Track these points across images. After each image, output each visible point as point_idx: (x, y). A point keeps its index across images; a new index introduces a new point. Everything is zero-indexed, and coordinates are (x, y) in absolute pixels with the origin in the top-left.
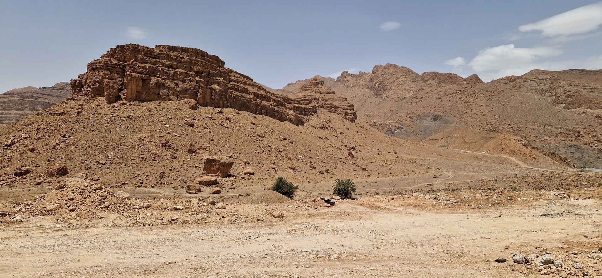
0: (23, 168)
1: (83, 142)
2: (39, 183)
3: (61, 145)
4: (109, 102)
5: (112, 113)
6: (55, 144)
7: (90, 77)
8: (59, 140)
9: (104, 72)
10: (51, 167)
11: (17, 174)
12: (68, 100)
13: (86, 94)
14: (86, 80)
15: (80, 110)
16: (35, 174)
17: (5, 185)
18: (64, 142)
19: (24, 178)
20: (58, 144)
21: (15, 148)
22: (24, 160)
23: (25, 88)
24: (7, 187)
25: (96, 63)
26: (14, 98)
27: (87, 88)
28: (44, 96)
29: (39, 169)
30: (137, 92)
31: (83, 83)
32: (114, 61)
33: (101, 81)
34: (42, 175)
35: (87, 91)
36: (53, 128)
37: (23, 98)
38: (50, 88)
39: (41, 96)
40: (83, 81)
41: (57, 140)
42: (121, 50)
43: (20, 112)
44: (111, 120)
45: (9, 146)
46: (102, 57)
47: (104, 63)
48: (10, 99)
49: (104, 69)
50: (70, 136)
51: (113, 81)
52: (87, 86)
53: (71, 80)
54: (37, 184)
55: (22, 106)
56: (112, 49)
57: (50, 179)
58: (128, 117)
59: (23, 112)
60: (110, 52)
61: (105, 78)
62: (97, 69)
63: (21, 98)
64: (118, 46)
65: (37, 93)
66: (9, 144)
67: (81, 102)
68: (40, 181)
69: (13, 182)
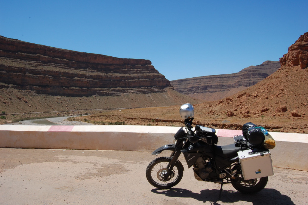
0: (265, 108)
1: (291, 93)
3: (280, 95)
4: (303, 68)
5: (306, 74)
6: (277, 94)
7: (290, 55)
8: (279, 92)
9: (298, 50)
11: (263, 111)
12: (279, 69)
13: (288, 65)
14: (288, 57)
15: (287, 75)
18: (281, 93)
19: (266, 113)
21: (259, 97)
22: (264, 103)
25: (293, 46)
28: (259, 70)
31: (287, 59)
33: (297, 56)
34: (275, 111)
35: (289, 63)
36: (275, 86)
39: (257, 70)
40: (286, 58)
41: (278, 92)
44: (306, 78)
46: (296, 42)
47: (298, 45)
48: (244, 73)
49: (298, 49)
50: (284, 90)
51: (304, 55)
52: (289, 61)
53: (280, 58)
54: (273, 116)
57: (279, 113)
60: (301, 38)
61: (299, 54)
62: (294, 50)
63: (248, 72)
66: (256, 95)
67: (287, 70)
68: (274, 114)
69: (262, 114)
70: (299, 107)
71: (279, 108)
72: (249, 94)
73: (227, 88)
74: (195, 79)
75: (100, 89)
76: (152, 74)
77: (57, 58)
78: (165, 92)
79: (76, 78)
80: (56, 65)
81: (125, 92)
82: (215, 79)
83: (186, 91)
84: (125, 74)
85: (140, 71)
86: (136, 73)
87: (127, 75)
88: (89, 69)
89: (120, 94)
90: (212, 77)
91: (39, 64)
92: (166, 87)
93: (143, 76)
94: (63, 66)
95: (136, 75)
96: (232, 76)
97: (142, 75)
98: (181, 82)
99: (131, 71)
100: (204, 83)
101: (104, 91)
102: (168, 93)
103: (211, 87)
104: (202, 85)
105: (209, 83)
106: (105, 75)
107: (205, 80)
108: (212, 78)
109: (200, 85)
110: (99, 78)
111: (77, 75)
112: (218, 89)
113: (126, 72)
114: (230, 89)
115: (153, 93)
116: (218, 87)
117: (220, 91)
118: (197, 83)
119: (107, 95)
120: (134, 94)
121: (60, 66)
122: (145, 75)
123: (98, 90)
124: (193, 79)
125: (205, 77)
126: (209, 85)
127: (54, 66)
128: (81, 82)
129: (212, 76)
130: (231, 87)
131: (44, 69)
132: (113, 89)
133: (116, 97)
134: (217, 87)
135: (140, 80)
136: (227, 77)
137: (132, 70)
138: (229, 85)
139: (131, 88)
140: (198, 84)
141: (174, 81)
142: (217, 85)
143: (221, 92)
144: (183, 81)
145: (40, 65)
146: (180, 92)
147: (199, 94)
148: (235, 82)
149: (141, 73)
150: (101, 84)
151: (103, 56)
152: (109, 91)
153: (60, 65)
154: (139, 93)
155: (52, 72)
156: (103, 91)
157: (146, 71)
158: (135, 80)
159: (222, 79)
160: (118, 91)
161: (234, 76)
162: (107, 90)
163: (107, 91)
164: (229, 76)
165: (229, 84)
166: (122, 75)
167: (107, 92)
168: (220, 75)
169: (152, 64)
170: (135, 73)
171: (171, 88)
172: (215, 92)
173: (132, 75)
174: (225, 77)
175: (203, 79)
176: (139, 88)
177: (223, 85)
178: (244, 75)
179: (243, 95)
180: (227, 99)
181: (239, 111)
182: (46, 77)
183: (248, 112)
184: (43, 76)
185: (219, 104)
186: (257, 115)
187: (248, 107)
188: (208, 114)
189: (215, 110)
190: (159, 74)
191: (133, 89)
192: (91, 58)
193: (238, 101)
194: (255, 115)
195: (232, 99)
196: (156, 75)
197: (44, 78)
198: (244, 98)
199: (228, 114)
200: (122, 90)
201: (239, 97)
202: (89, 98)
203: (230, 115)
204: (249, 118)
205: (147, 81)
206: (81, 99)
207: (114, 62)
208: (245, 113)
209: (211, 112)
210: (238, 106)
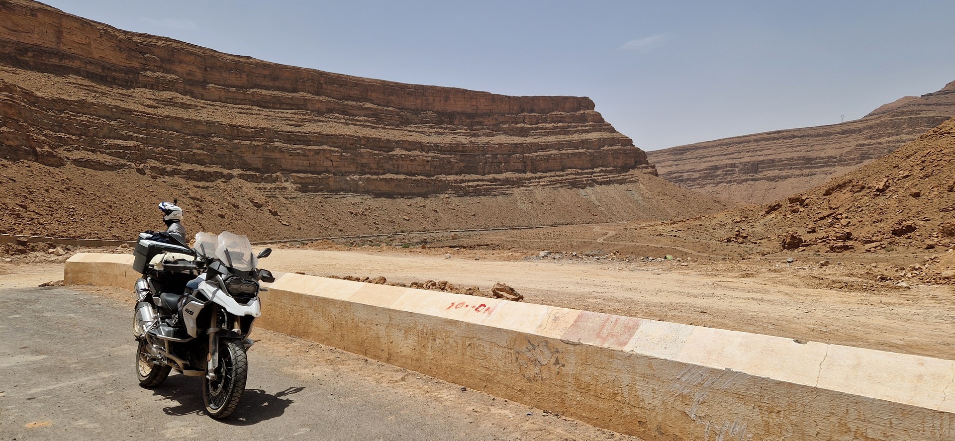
0: (905, 223)
2: (930, 247)
10: (949, 221)
11: (896, 233)
16: (923, 232)
17: (879, 248)
19: (906, 238)
21: (890, 194)
22: (905, 211)
23: (899, 101)
24: (883, 251)
26: (885, 119)
28: (930, 108)
29: (928, 225)
34: (935, 233)
37: (898, 116)
38: (940, 93)
43: (894, 138)
45: (882, 191)
48: (879, 121)
54: (927, 248)
55: (897, 127)
59: (898, 138)
63: (894, 116)
65: (919, 105)
66: (881, 187)
68: (931, 243)
69: (890, 243)
71: (948, 223)
73: (822, 167)
74: (722, 145)
75: (459, 178)
76: (594, 136)
77: (347, 100)
78: (631, 182)
79: (398, 152)
80: (348, 119)
81: (523, 186)
82: (785, 141)
83: (695, 179)
84: (523, 136)
85: (562, 128)
86: (554, 133)
87: (530, 140)
88: (431, 127)
89: (510, 191)
90: (776, 135)
91: (304, 117)
92: (634, 167)
93: (570, 141)
94: (365, 121)
95: (552, 139)
96: (838, 129)
97: (568, 138)
98: (682, 154)
99: (538, 128)
100: (749, 154)
101: (470, 184)
102: (641, 185)
103: (772, 164)
104: (742, 160)
105: (766, 152)
106: (471, 141)
107: (753, 145)
108: (774, 139)
109: (737, 161)
110: (453, 149)
111: (400, 144)
112: (792, 171)
113: (524, 132)
114: (832, 169)
115: (598, 188)
116: (795, 164)
117: (802, 175)
118: (730, 154)
119: (477, 192)
120: (547, 189)
121: (358, 123)
122: (576, 137)
123: (456, 181)
124: (718, 143)
125: (753, 137)
126: (765, 158)
127: (342, 123)
128: (412, 161)
129: (775, 132)
130: (835, 162)
131: (318, 130)
132: (491, 176)
133: (500, 198)
134: (790, 164)
135: (564, 152)
136: (822, 135)
137: (540, 125)
138: (829, 157)
139: (539, 174)
140: (732, 156)
141: (661, 151)
142: (792, 159)
143: (802, 178)
144: (687, 149)
145: (309, 121)
146: (679, 180)
147: (734, 186)
148: (848, 149)
149: (565, 134)
150: (462, 164)
152: (481, 183)
153: (357, 118)
154: (562, 187)
155: (337, 136)
156: (466, 184)
157: (580, 128)
158: (548, 153)
159: (805, 140)
160: (507, 181)
161: (846, 130)
162: (479, 180)
163: (476, 183)
164: (832, 130)
165: (827, 155)
166: (516, 140)
167: (478, 185)
168: (799, 130)
169: (596, 109)
170: (548, 134)
171: (650, 170)
172: (786, 177)
173: (542, 140)
174: (817, 135)
175: (748, 142)
176: (561, 173)
177: (808, 159)
178: (879, 125)
179: (840, 187)
180: (792, 201)
181: (821, 234)
182: (324, 150)
183: (848, 236)
184: (316, 148)
185: (768, 213)
186: (874, 244)
187: (850, 222)
188: (729, 240)
189: (753, 230)
190: (615, 134)
191: (545, 177)
192: (434, 100)
193: (826, 203)
194: (867, 247)
195: (806, 199)
196: (606, 137)
197: (317, 152)
198: (843, 197)
199: (784, 242)
200: (515, 179)
201: (828, 193)
202: (432, 203)
203: (789, 244)
204: (847, 253)
205: (581, 155)
206: (411, 205)
207: (495, 107)
208: (839, 238)
209: (737, 235)
210: (821, 219)
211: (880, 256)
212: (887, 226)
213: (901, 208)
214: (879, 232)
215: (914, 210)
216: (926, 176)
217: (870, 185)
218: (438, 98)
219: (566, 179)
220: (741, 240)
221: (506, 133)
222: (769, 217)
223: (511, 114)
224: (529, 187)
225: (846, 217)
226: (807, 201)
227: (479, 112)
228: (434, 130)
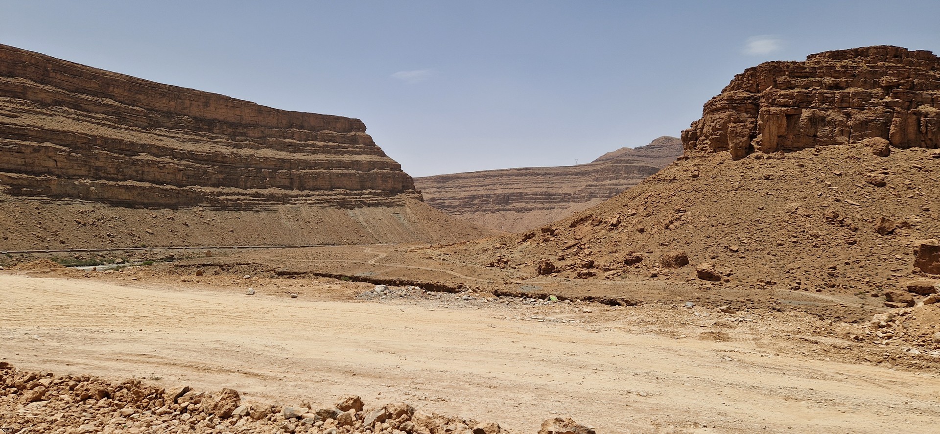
0: (634, 255)
1: (703, 219)
2: (654, 276)
3: (675, 223)
4: (736, 158)
5: (742, 174)
6: (667, 222)
7: (708, 124)
8: (673, 216)
9: (728, 113)
10: (667, 254)
11: (628, 262)
12: (679, 159)
13: (702, 149)
14: (702, 129)
15: (696, 173)
16: (648, 263)
17: (616, 275)
18: (679, 219)
19: (636, 268)
20: (671, 222)
21: (622, 228)
22: (634, 244)
23: (618, 151)
24: (619, 278)
25: (716, 102)
27: (703, 140)
28: (641, 159)
29: (651, 256)
30: (779, 137)
31: (698, 134)
32: (741, 94)
33: (724, 127)
34: (657, 264)
35: (704, 144)
36: (664, 201)
37: (617, 163)
38: (648, 147)
39: (636, 158)
40: (698, 131)
41: (670, 216)
42: (752, 75)
43: (614, 181)
44: (741, 184)
45: (615, 226)
46: (724, 91)
47: (727, 100)
48: (603, 166)
49: (728, 109)
50: (685, 211)
51: (742, 124)
52: (703, 138)
53: (682, 131)
54: (652, 277)
55: (616, 173)
56: (738, 76)
57: (666, 270)
58: (767, 178)
60: (736, 80)
61: (730, 122)
62: (717, 110)
63: (615, 163)
64: (747, 70)
65: (633, 156)
66: (615, 223)
67: (696, 161)
68: (655, 272)
69: (624, 272)
70: (717, 257)
71: (667, 256)
72: (599, 218)
73: (560, 202)
74: (479, 176)
75: (216, 190)
76: (364, 158)
77: (81, 93)
78: (398, 205)
79: (143, 156)
80: (80, 115)
81: (288, 203)
82: (531, 177)
83: (456, 206)
84: (291, 152)
85: (333, 147)
86: (324, 152)
87: (298, 156)
88: (186, 133)
89: (274, 207)
90: (524, 172)
91: (22, 107)
92: (401, 192)
93: (340, 161)
94: (103, 119)
95: (321, 157)
96: (572, 171)
97: (339, 157)
98: (444, 182)
99: (307, 145)
100: (502, 187)
101: (229, 197)
102: (408, 210)
103: (520, 197)
104: (496, 192)
105: (515, 186)
106: (232, 152)
107: (505, 179)
108: (522, 175)
109: (492, 192)
110: (211, 159)
111: (146, 148)
112: (536, 204)
113: (292, 148)
114: (567, 205)
115: (366, 209)
116: (538, 199)
117: (544, 208)
118: (486, 186)
119: (237, 207)
120: (315, 207)
121: (94, 121)
122: (346, 158)
123: (212, 193)
124: (476, 175)
125: (505, 172)
126: (515, 191)
127: (73, 119)
128: (160, 168)
129: (524, 169)
130: (569, 199)
131: (40, 124)
132: (254, 191)
133: (263, 214)
134: (534, 197)
135: (333, 171)
136: (560, 175)
137: (310, 142)
138: (566, 194)
139: (306, 192)
140: (488, 187)
141: (426, 178)
142: (536, 193)
143: (543, 211)
144: (449, 178)
145: (28, 112)
146: (441, 206)
147: (489, 215)
148: (580, 188)
149: (335, 154)
150: (221, 176)
151: (228, 99)
152: (242, 197)
153: (93, 114)
154: (330, 206)
155: (66, 133)
156: (224, 197)
157: (350, 149)
158: (317, 171)
159: (547, 178)
160: (271, 197)
161: (579, 172)
162: (239, 194)
163: (236, 197)
164: (568, 171)
165: (563, 192)
166: (284, 155)
167: (238, 199)
168: (543, 168)
169: (367, 132)
170: (318, 152)
171: (416, 195)
172: (531, 210)
173: (310, 157)
174: (557, 175)
175: (501, 176)
176: (330, 192)
177: (549, 194)
178: (603, 170)
179: (583, 220)
180: (544, 231)
181: (569, 262)
182: (46, 147)
183: (591, 265)
184: (36, 144)
185: (524, 241)
186: (612, 272)
187: (591, 252)
188: (492, 265)
189: (512, 256)
190: (385, 158)
191: (313, 195)
192: (191, 104)
193: (572, 234)
194: (607, 274)
195: (556, 229)
196: (376, 160)
197: (37, 150)
198: (585, 229)
199: (540, 268)
200: (280, 195)
201: (573, 225)
202: (182, 215)
203: (544, 270)
204: (591, 279)
205: (350, 176)
206: (156, 217)
207: (261, 119)
208: (584, 266)
209: (499, 260)
210: (568, 248)
211: (618, 283)
212: (621, 256)
213: (631, 241)
214: (615, 261)
215: (640, 243)
216: (649, 215)
217: (606, 220)
218: (196, 103)
219: (335, 199)
220: (502, 265)
221: (272, 147)
222: (525, 244)
223: (278, 128)
224: (295, 204)
225: (588, 248)
226: (556, 232)
227: (243, 122)
228: (190, 137)
